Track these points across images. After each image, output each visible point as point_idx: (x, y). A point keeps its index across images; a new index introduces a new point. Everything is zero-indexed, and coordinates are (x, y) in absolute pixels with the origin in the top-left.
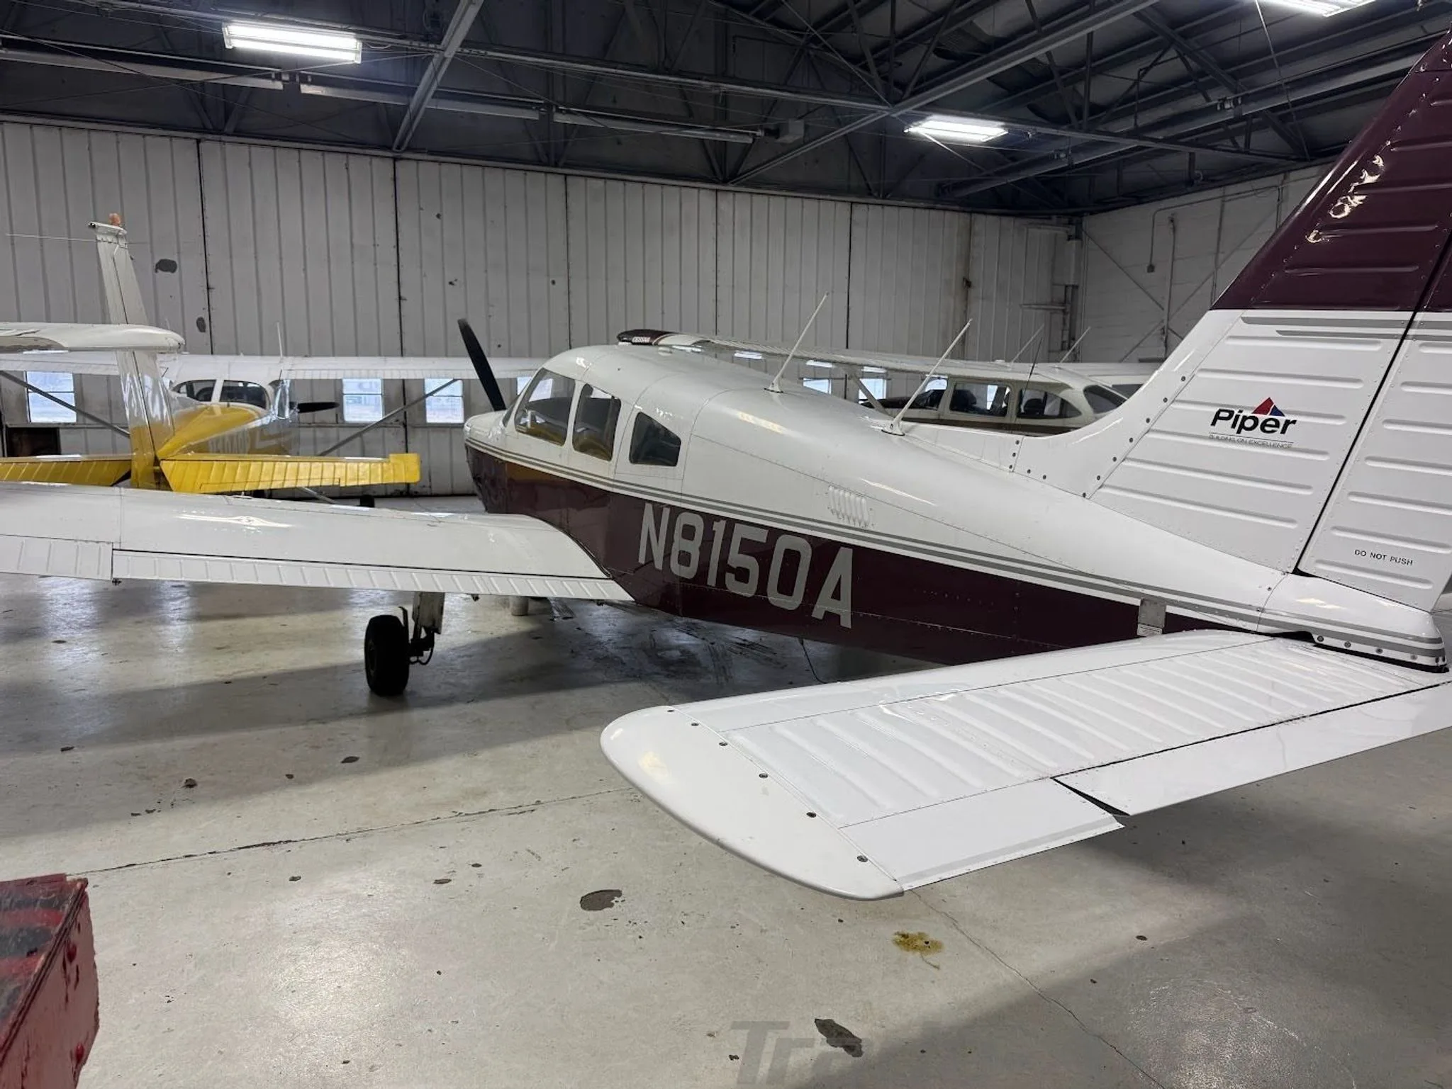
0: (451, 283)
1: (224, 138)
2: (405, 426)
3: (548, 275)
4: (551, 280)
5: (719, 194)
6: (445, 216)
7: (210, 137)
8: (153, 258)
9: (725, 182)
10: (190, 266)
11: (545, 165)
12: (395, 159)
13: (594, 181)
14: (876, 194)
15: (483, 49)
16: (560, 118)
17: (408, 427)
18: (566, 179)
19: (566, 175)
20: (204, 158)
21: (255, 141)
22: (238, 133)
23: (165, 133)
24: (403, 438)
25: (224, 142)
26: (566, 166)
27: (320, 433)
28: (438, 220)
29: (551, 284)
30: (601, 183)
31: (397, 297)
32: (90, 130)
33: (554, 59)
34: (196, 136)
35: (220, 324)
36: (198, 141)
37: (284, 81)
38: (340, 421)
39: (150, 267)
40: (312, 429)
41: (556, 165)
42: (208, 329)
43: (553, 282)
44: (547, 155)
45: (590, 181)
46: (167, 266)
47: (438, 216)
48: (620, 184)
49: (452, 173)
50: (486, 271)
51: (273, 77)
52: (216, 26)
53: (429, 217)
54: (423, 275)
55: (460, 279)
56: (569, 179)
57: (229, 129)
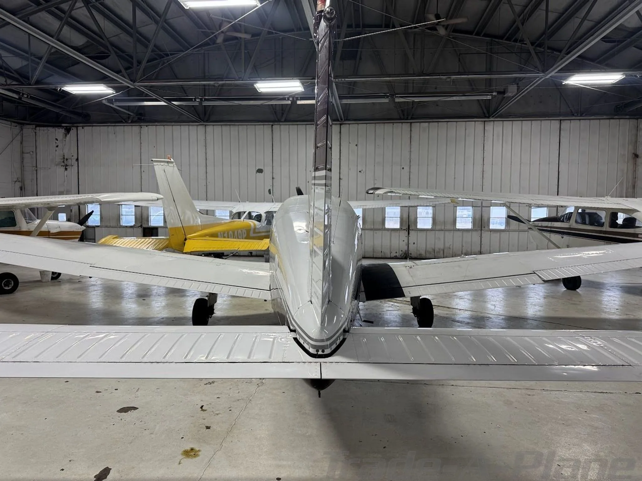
0: (360, 172)
1: (281, 123)
3: (401, 165)
4: (402, 167)
5: (486, 123)
6: (359, 145)
7: (276, 123)
8: (256, 168)
9: (488, 117)
10: (267, 171)
11: (403, 119)
12: (341, 124)
13: (424, 123)
14: (576, 114)
15: (343, 78)
16: (398, 100)
18: (411, 124)
19: (411, 123)
20: (274, 131)
21: (291, 123)
22: (286, 121)
23: (262, 123)
25: (281, 125)
26: (412, 118)
28: (356, 147)
29: (402, 169)
30: (427, 124)
31: (339, 178)
34: (271, 123)
35: (276, 191)
36: (272, 125)
39: (255, 171)
41: (407, 119)
42: (272, 193)
43: (403, 168)
44: (404, 115)
45: (422, 124)
46: (260, 171)
47: (356, 145)
48: (436, 124)
49: (362, 127)
50: (374, 166)
51: (287, 99)
52: (252, 85)
53: (353, 146)
54: (349, 169)
55: (364, 170)
56: (413, 124)
57: (283, 120)
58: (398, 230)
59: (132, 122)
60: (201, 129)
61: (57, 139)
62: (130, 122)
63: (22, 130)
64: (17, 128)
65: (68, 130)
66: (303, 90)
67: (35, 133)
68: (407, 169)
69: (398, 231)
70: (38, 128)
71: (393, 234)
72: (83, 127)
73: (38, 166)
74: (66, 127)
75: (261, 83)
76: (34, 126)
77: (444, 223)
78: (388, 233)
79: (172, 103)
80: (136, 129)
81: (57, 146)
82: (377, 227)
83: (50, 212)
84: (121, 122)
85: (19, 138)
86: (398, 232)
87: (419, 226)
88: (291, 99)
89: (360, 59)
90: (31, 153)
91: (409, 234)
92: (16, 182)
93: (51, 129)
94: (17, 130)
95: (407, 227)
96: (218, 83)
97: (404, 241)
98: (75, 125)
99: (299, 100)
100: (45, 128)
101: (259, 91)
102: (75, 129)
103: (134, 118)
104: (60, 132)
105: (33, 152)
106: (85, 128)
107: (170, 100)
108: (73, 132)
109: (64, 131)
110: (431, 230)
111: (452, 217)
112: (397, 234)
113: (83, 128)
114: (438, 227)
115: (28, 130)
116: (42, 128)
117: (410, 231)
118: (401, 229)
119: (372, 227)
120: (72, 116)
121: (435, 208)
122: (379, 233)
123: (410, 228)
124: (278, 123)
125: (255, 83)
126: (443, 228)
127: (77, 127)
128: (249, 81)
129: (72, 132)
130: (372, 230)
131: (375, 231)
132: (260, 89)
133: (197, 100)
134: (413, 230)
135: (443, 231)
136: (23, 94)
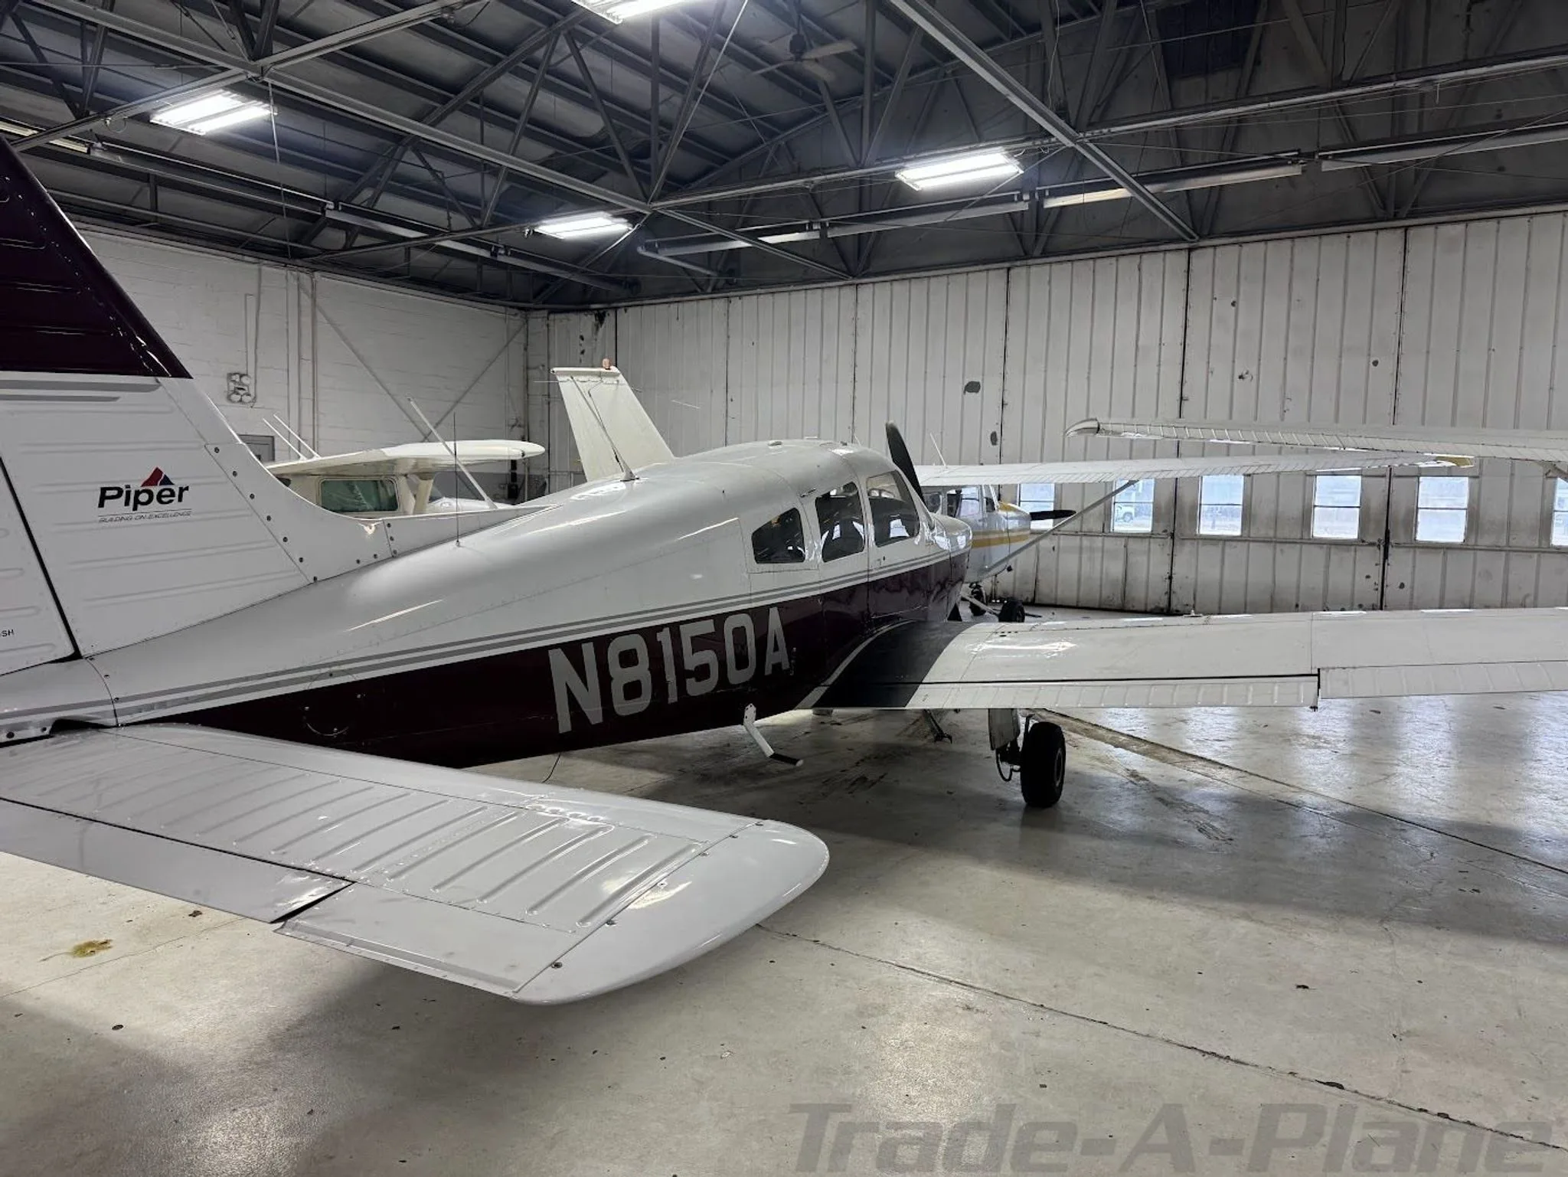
0: (1241, 377)
1: (1030, 262)
2: (1173, 536)
3: (1369, 355)
4: (1372, 360)
6: (1241, 304)
7: (1018, 263)
8: (963, 380)
10: (990, 387)
11: (1382, 220)
12: (1190, 250)
13: (1449, 227)
15: (1105, 128)
16: (1327, 166)
17: (1176, 538)
18: (1406, 232)
19: (1406, 228)
20: (1011, 284)
21: (1057, 259)
22: (1045, 254)
23: (981, 267)
24: (1168, 550)
25: (1029, 266)
26: (1412, 215)
27: (1086, 541)
28: (1233, 308)
29: (1371, 366)
30: (1461, 227)
31: (1178, 397)
32: (929, 277)
33: (1180, 115)
34: (1007, 265)
35: (1010, 436)
36: (1009, 269)
37: (1026, 201)
38: (1106, 530)
39: (961, 388)
40: (1078, 537)
41: (1396, 217)
42: (998, 442)
43: (1375, 363)
44: (1385, 208)
45: (1443, 229)
46: (973, 387)
47: (1233, 304)
48: (1493, 224)
49: (1253, 252)
50: (1285, 359)
51: (1016, 199)
52: (891, 175)
53: (1223, 307)
54: (1209, 372)
55: (1253, 370)
56: (1412, 232)
57: (1037, 253)
58: (1352, 545)
59: (715, 290)
60: (848, 293)
61: (582, 338)
62: (709, 290)
63: (527, 321)
64: (518, 317)
65: (601, 318)
66: (1021, 172)
67: (548, 325)
68: (1388, 365)
69: (1353, 548)
70: (552, 316)
71: (1336, 555)
72: (626, 308)
73: (552, 396)
74: (598, 309)
75: (916, 167)
76: (545, 313)
77: (1509, 526)
78: (1319, 553)
79: (761, 241)
80: (719, 305)
81: (583, 352)
82: (1284, 533)
84: (695, 293)
85: (521, 337)
86: (1353, 553)
87: (1423, 534)
88: (1026, 197)
89: (1257, 62)
90: (541, 368)
91: (1386, 556)
92: (513, 426)
93: (573, 317)
94: (516, 321)
95: (1382, 537)
96: (812, 182)
97: (1368, 577)
98: (615, 305)
99: (1049, 197)
100: (563, 316)
101: (917, 189)
102: (612, 313)
103: (718, 280)
104: (585, 322)
105: (543, 366)
106: (630, 310)
107: (753, 236)
108: (609, 320)
109: (594, 320)
110: (1461, 549)
111: (1539, 509)
112: (1349, 556)
113: (626, 311)
114: (1486, 541)
115: (537, 321)
116: (559, 316)
117: (1391, 550)
118: (1361, 541)
119: (1271, 533)
120: (605, 287)
121: (1477, 480)
122: (1291, 553)
123: (1392, 541)
124: (1024, 262)
125: (902, 168)
126: (1503, 542)
127: (616, 308)
128: (877, 166)
129: (607, 320)
130: (1271, 542)
131: (1278, 546)
132: (918, 183)
133: (815, 227)
134: (1398, 545)
135: (1504, 553)
136: (497, 248)
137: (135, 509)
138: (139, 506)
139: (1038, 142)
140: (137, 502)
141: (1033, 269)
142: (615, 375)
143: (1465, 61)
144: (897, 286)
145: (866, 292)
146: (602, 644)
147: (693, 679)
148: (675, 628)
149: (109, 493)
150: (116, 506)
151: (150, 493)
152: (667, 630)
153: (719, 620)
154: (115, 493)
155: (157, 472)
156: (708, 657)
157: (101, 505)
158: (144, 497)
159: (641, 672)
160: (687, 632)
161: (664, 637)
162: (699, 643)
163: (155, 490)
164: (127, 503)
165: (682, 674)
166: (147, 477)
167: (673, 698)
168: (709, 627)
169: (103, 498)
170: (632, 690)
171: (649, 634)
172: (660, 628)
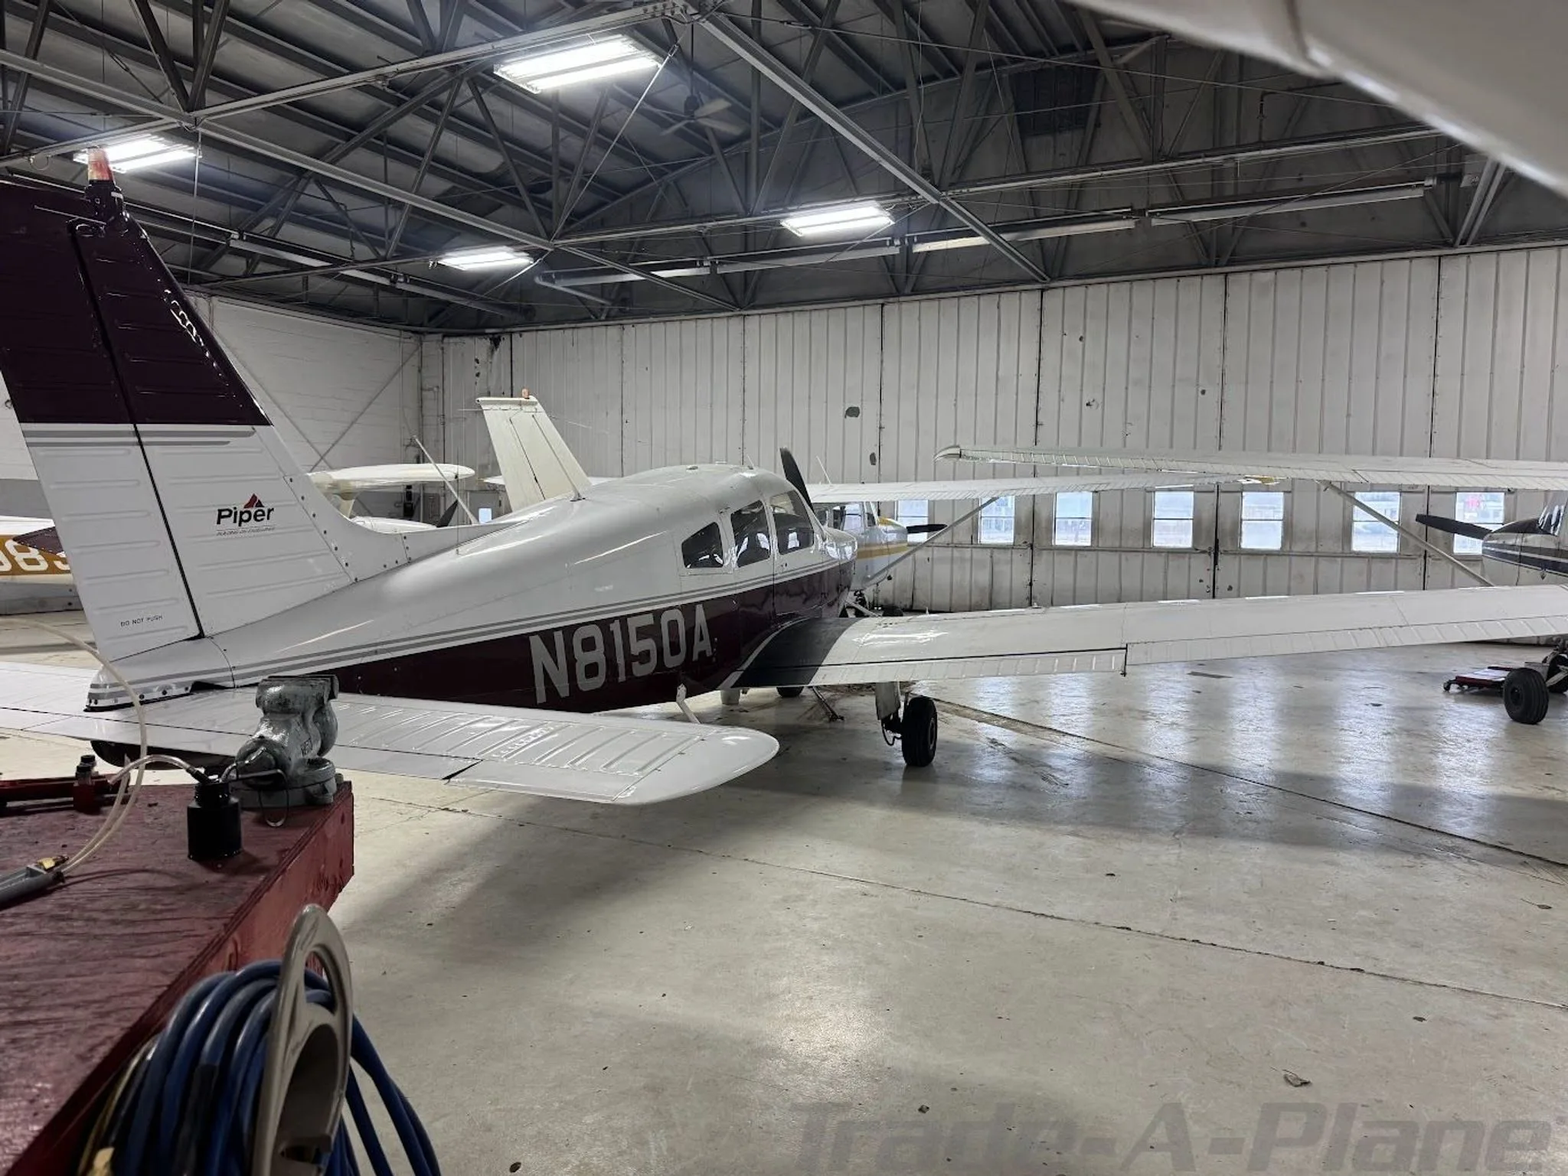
0: (1088, 405)
1: (902, 299)
2: (1032, 546)
3: (1198, 385)
4: (1200, 389)
5: (1444, 261)
6: (1088, 339)
7: (891, 300)
8: (844, 405)
9: (1452, 246)
10: (869, 412)
11: (1206, 267)
12: (1043, 290)
13: (1261, 274)
17: (1035, 549)
18: (1226, 277)
19: (1226, 274)
20: (885, 319)
21: (925, 297)
22: (915, 291)
23: (858, 303)
24: (1028, 560)
25: (901, 302)
26: (1230, 263)
27: (957, 553)
28: (1081, 343)
29: (1200, 394)
30: (1270, 275)
31: (1034, 423)
32: (811, 311)
34: (881, 301)
35: (888, 457)
36: (883, 305)
37: (897, 246)
38: (974, 542)
39: (842, 413)
40: (950, 549)
41: (1217, 266)
42: (877, 463)
43: (1203, 392)
44: (1208, 256)
45: (1256, 275)
46: (853, 412)
47: (1081, 339)
48: (1297, 272)
49: (1098, 294)
50: (1127, 388)
51: (888, 243)
52: (776, 223)
53: (1072, 342)
54: (1061, 400)
55: (1100, 401)
56: (1231, 278)
57: (908, 290)
58: (1186, 553)
59: (608, 318)
60: (736, 324)
61: (477, 361)
62: (603, 318)
63: (421, 344)
64: (412, 340)
65: (496, 342)
66: (892, 223)
67: (443, 349)
68: (1213, 394)
69: (1187, 555)
70: (446, 340)
71: (1174, 562)
72: (521, 333)
73: (447, 416)
74: (493, 334)
75: (798, 216)
76: (440, 336)
77: (1317, 536)
78: (1160, 560)
79: (653, 275)
80: (613, 332)
81: (478, 375)
82: (1130, 543)
83: (349, 502)
84: (588, 319)
85: (415, 360)
86: (1187, 559)
87: (1248, 542)
88: (897, 242)
89: (1098, 125)
90: (435, 389)
91: (1216, 563)
92: (408, 446)
93: (468, 340)
94: (411, 343)
95: (1213, 546)
96: (705, 227)
97: (1201, 581)
98: (508, 330)
99: (916, 243)
100: (457, 339)
101: (800, 235)
102: (507, 337)
103: (610, 310)
104: (480, 346)
105: (438, 387)
106: (525, 335)
107: (646, 270)
108: (504, 344)
109: (489, 344)
110: (1278, 555)
111: (1341, 519)
112: (1184, 562)
113: (521, 336)
114: (1298, 548)
115: (431, 343)
116: (452, 340)
117: (1220, 557)
118: (1195, 550)
119: (1117, 544)
120: (499, 312)
121: (1290, 495)
122: (1135, 560)
123: (1221, 549)
124: (896, 299)
125: (784, 218)
126: (1312, 549)
127: (511, 333)
128: (763, 215)
129: (502, 344)
130: (1116, 551)
131: (1124, 555)
132: (799, 230)
133: (705, 264)
134: (1226, 552)
135: (1313, 559)
136: (397, 277)
137: (240, 525)
138: (243, 524)
139: (907, 199)
140: (241, 520)
141: (904, 306)
142: (533, 404)
143: (1260, 141)
144: (781, 318)
145: (753, 323)
146: (569, 631)
147: (637, 663)
148: (623, 620)
149: (223, 513)
150: (228, 523)
151: (249, 513)
152: (617, 622)
153: (657, 614)
154: (227, 513)
155: (254, 498)
156: (649, 644)
157: (219, 523)
158: (245, 517)
159: (598, 656)
160: (633, 624)
161: (615, 627)
162: (643, 633)
163: (253, 510)
164: (235, 521)
165: (630, 659)
166: (247, 501)
167: (622, 678)
168: (649, 620)
169: (220, 517)
170: (592, 670)
171: (604, 625)
172: (612, 620)
